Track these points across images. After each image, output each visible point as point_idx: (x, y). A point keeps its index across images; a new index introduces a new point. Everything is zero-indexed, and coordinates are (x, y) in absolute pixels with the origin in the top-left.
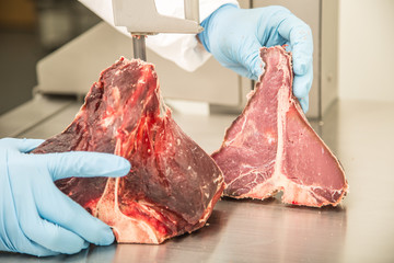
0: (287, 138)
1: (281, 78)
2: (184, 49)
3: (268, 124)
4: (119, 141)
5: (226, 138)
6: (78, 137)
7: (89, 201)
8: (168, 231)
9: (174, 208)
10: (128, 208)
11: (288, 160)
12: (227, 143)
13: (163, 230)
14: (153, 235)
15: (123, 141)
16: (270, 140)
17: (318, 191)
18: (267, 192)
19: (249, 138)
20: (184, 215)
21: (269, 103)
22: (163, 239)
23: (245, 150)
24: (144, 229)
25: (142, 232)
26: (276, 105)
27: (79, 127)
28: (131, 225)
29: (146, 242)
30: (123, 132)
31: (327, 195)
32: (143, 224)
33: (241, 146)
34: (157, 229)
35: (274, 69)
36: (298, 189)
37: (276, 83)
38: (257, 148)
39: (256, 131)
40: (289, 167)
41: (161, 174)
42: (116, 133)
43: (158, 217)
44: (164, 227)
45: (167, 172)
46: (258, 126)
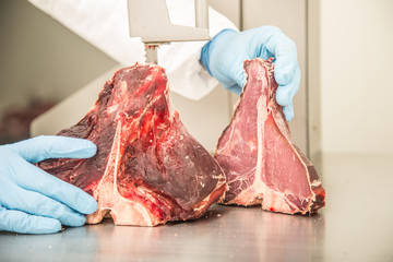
0: (266, 146)
1: (260, 88)
2: (188, 73)
3: (250, 133)
4: (120, 122)
5: (218, 147)
6: (89, 129)
7: (91, 183)
8: (162, 215)
9: (168, 193)
10: (125, 190)
11: (266, 167)
12: (219, 152)
13: (158, 213)
14: (148, 218)
15: (123, 124)
16: (252, 148)
17: (290, 197)
18: (250, 198)
19: (236, 147)
20: (178, 200)
21: (251, 113)
22: (157, 222)
23: (233, 158)
24: (140, 211)
25: (138, 215)
26: (256, 115)
27: (90, 120)
28: (128, 207)
29: (141, 224)
30: (124, 116)
31: (297, 202)
32: (139, 206)
33: (229, 154)
34: (152, 212)
35: (255, 80)
36: (274, 196)
37: (256, 92)
38: (242, 156)
39: (241, 139)
40: (267, 174)
41: (160, 162)
42: (118, 117)
43: (153, 200)
44: (159, 210)
45: (165, 159)
46: (242, 135)
